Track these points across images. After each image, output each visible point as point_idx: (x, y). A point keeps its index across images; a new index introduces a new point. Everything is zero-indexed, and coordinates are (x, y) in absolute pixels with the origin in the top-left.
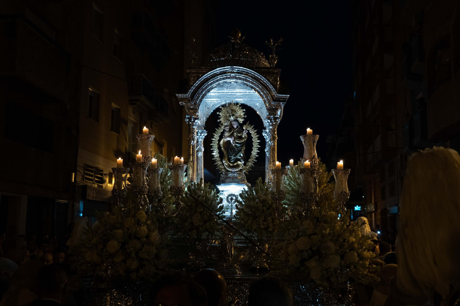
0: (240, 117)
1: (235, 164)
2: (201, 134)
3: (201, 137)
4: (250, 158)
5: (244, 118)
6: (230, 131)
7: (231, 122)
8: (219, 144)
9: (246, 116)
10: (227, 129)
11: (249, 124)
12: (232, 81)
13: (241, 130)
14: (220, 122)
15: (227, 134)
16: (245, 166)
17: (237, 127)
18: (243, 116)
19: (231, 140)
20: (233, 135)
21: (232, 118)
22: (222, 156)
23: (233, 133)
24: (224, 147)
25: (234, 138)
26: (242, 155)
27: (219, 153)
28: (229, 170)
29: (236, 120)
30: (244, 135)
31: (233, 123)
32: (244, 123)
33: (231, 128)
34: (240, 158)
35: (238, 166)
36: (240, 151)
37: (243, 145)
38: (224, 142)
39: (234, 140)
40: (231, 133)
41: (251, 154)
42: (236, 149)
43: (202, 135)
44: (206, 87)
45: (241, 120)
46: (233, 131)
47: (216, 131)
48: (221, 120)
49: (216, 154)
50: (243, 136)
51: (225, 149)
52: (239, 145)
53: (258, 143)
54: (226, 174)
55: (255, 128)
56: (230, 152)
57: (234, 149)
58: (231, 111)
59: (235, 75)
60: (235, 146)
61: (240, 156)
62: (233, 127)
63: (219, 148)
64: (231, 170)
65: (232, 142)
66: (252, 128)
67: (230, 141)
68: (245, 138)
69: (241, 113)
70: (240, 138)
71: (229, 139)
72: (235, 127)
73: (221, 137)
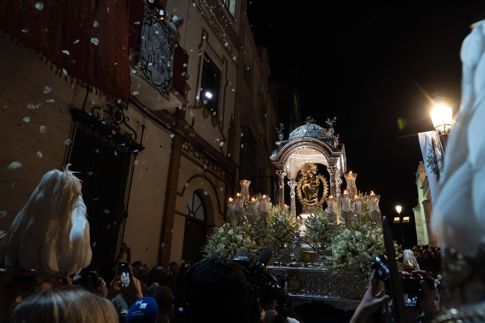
0: (314, 170)
1: (312, 201)
2: (292, 184)
3: (293, 186)
4: (322, 197)
5: (317, 171)
6: (308, 179)
7: (308, 174)
8: (301, 188)
9: (318, 170)
10: (306, 178)
11: (321, 175)
12: (304, 147)
13: (315, 179)
14: (302, 174)
15: (305, 182)
16: (319, 202)
17: (313, 177)
18: (316, 170)
19: (309, 185)
20: (310, 182)
21: (309, 171)
22: (304, 196)
23: (310, 181)
24: (305, 190)
25: (311, 184)
26: (316, 195)
27: (302, 194)
28: (308, 204)
29: (311, 173)
30: (317, 181)
31: (309, 174)
32: (317, 174)
33: (309, 178)
34: (315, 197)
35: (314, 202)
36: (315, 192)
37: (317, 188)
38: (304, 187)
39: (311, 185)
40: (308, 181)
41: (323, 194)
42: (312, 191)
43: (294, 184)
44: (288, 152)
45: (315, 172)
46: (310, 180)
47: (299, 180)
48: (302, 173)
49: (300, 195)
50: (317, 183)
51: (305, 191)
52: (314, 188)
53: (327, 186)
54: (306, 207)
55: (325, 177)
56: (308, 193)
57: (311, 191)
58: (308, 167)
59: (306, 143)
60: (312, 189)
61: (315, 196)
62: (310, 177)
63: (302, 191)
64: (309, 205)
65: (309, 186)
66: (323, 177)
67: (307, 186)
68: (318, 184)
69: (315, 167)
70: (315, 184)
71: (307, 185)
72: (311, 177)
73: (302, 184)
